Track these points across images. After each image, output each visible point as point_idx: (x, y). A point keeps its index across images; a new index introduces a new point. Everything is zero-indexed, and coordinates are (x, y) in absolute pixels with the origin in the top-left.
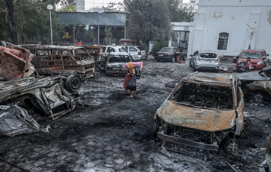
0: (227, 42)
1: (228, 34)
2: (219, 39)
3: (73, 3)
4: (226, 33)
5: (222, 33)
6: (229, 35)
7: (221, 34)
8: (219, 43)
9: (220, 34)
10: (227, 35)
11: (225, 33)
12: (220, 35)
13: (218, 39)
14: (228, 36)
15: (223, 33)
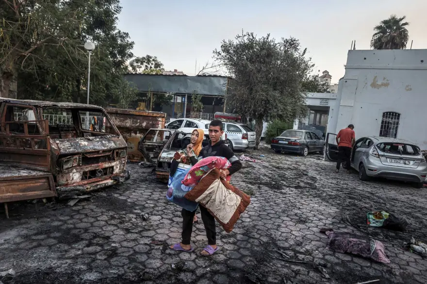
0: (397, 127)
1: (399, 115)
2: (383, 122)
3: (160, 67)
4: (396, 113)
5: (387, 113)
6: (401, 116)
7: (386, 115)
8: (382, 128)
9: (384, 113)
10: (397, 116)
11: (393, 113)
12: (383, 116)
13: (381, 122)
14: (398, 119)
15: (390, 113)
